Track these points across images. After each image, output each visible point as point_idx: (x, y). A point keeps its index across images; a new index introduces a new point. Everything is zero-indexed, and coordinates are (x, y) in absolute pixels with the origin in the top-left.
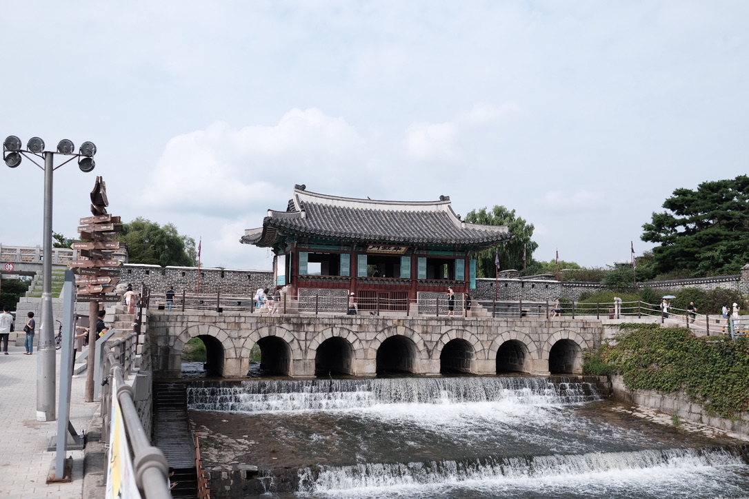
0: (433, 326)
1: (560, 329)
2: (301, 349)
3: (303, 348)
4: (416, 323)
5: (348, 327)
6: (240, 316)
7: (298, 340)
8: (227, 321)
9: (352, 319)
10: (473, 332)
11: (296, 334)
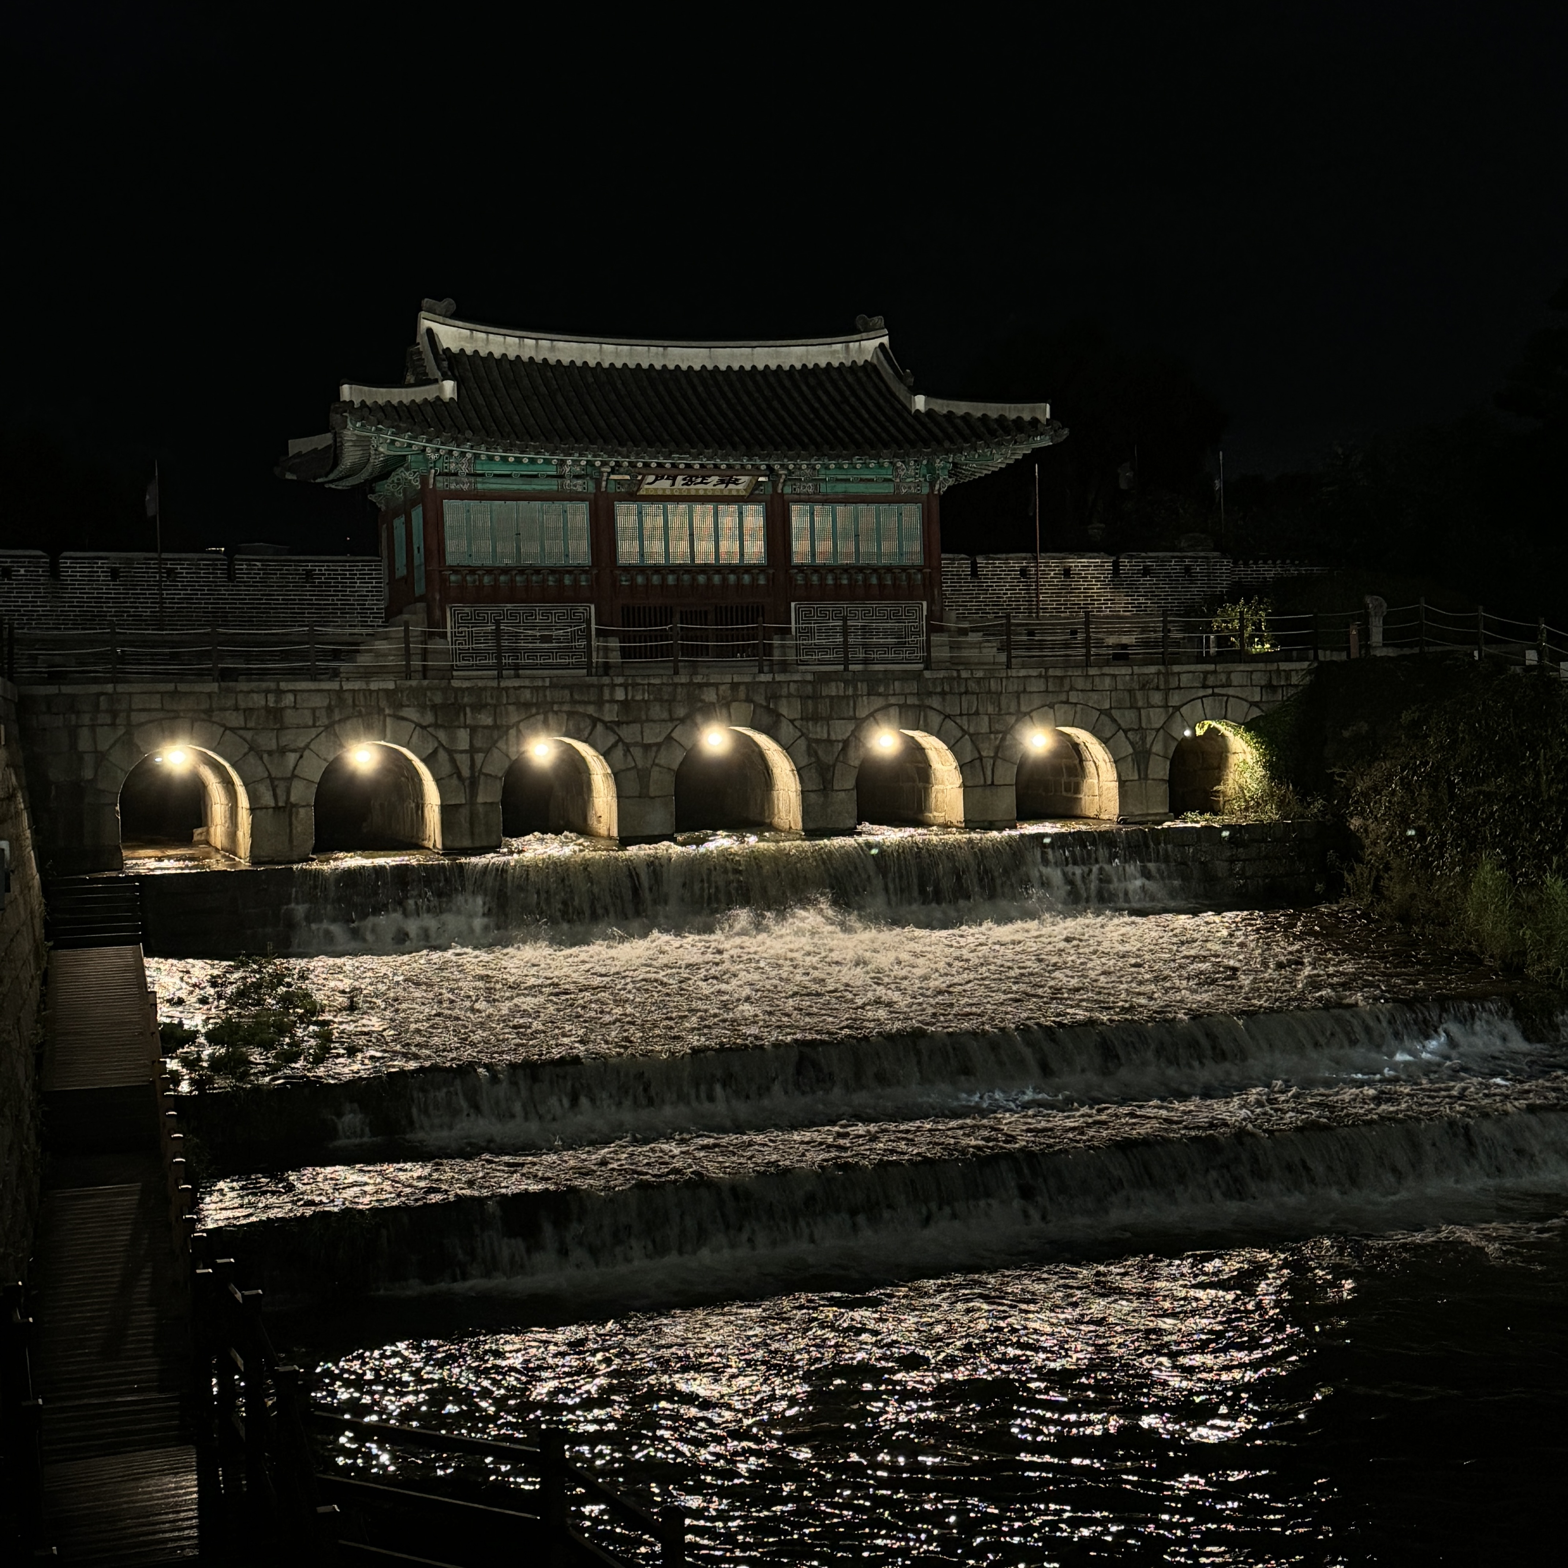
0: (831, 698)
1: (1201, 693)
2: (460, 777)
3: (466, 772)
4: (784, 692)
5: (591, 710)
6: (279, 693)
7: (450, 752)
8: (242, 705)
9: (601, 687)
10: (948, 711)
11: (442, 735)
